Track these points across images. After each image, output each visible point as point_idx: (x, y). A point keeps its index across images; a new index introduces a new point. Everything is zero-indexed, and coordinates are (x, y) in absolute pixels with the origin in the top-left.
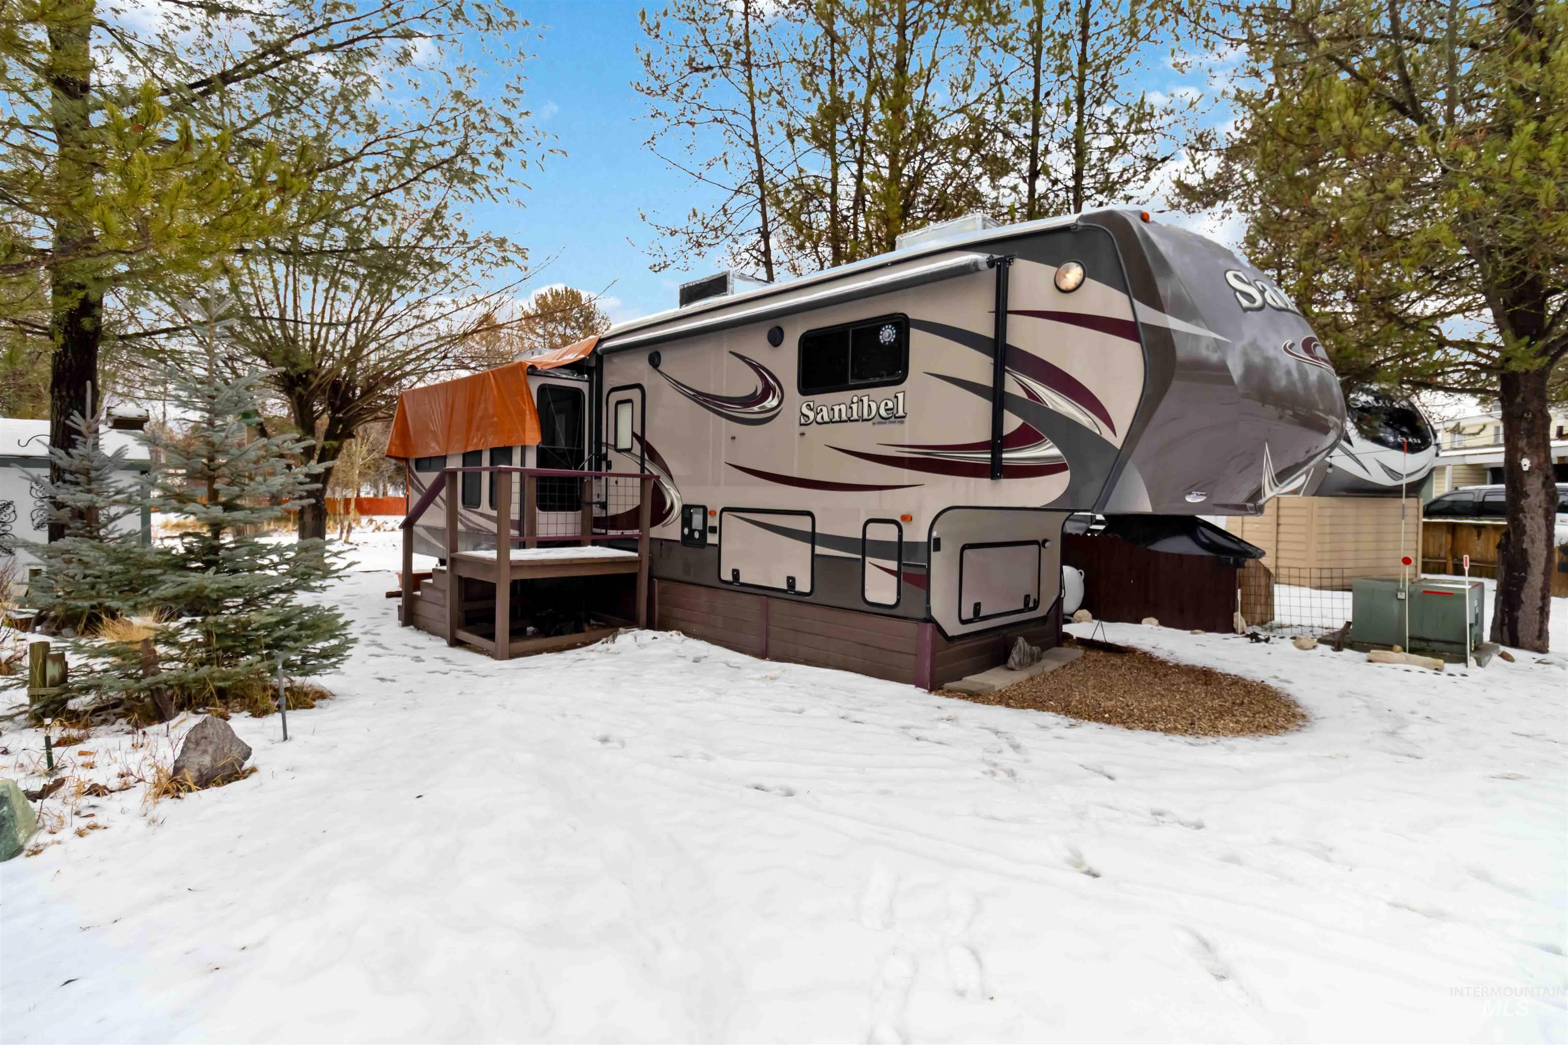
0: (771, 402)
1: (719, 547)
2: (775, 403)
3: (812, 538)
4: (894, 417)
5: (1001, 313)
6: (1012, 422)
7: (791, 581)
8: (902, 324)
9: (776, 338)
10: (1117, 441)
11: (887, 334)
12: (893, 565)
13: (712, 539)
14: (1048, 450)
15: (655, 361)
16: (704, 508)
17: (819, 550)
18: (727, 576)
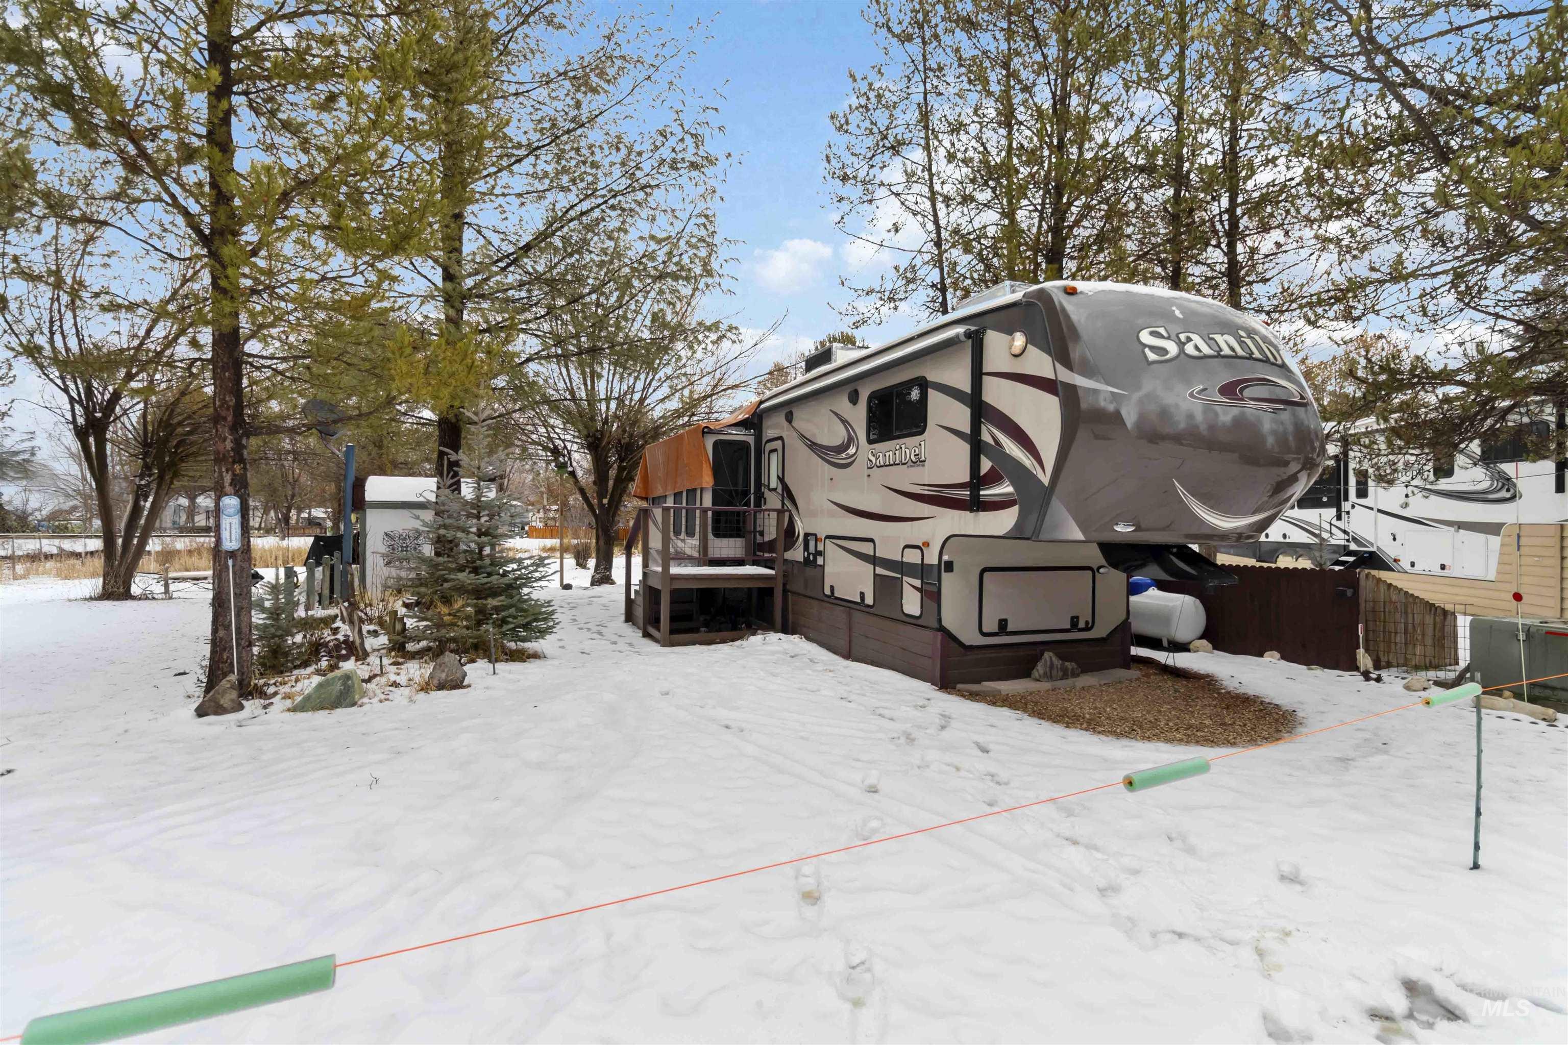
0: (852, 451)
1: (823, 567)
2: (854, 451)
3: (873, 560)
4: (919, 462)
5: (978, 374)
6: (986, 465)
7: (862, 595)
8: (923, 384)
9: (854, 398)
10: (1045, 480)
11: (915, 394)
12: (918, 583)
13: (820, 561)
14: (1006, 489)
15: (789, 418)
16: (815, 535)
17: (880, 571)
18: (827, 591)
